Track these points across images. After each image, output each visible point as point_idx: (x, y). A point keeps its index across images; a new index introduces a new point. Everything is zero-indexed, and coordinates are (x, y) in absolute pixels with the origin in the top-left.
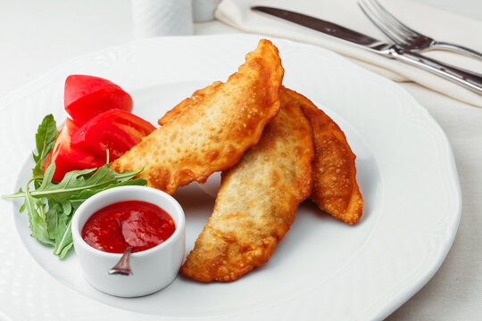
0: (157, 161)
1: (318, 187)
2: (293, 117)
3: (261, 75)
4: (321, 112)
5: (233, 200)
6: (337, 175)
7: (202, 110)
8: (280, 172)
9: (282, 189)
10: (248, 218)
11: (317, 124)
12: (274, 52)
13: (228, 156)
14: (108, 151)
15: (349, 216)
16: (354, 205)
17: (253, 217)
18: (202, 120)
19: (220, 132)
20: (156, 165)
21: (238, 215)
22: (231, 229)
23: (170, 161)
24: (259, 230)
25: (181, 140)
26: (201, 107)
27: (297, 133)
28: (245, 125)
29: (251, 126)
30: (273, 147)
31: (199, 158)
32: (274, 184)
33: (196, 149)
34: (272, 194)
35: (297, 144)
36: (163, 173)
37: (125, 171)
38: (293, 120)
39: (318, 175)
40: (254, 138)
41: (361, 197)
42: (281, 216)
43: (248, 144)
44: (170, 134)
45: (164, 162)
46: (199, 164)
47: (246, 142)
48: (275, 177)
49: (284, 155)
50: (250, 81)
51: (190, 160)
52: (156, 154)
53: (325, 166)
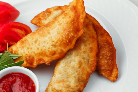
0: (29, 52)
1: (99, 65)
2: (89, 31)
3: (76, 16)
4: (102, 27)
5: (61, 73)
6: (107, 60)
7: (48, 30)
8: (83, 61)
9: (83, 69)
10: (68, 83)
11: (100, 34)
12: (82, 3)
13: (60, 54)
14: (7, 43)
15: (112, 78)
16: (114, 74)
17: (70, 82)
18: (48, 36)
19: (57, 43)
20: (28, 54)
21: (63, 81)
22: (60, 88)
23: (34, 53)
24: (72, 89)
25: (39, 44)
26: (48, 28)
27: (91, 40)
28: (67, 41)
29: (70, 41)
30: (80, 49)
31: (47, 54)
32: (80, 67)
33: (46, 49)
34: (79, 72)
35: (91, 46)
36: (31, 58)
37: (15, 54)
38: (89, 32)
39: (99, 59)
40: (71, 46)
41: (117, 70)
42: (82, 81)
43: (69, 49)
44: (35, 40)
45: (32, 53)
46: (47, 56)
47: (68, 48)
48: (80, 63)
49: (84, 52)
50: (70, 19)
51: (43, 54)
52: (28, 48)
53: (102, 55)
